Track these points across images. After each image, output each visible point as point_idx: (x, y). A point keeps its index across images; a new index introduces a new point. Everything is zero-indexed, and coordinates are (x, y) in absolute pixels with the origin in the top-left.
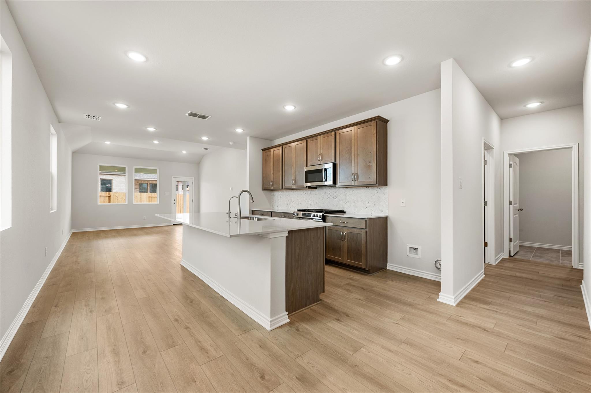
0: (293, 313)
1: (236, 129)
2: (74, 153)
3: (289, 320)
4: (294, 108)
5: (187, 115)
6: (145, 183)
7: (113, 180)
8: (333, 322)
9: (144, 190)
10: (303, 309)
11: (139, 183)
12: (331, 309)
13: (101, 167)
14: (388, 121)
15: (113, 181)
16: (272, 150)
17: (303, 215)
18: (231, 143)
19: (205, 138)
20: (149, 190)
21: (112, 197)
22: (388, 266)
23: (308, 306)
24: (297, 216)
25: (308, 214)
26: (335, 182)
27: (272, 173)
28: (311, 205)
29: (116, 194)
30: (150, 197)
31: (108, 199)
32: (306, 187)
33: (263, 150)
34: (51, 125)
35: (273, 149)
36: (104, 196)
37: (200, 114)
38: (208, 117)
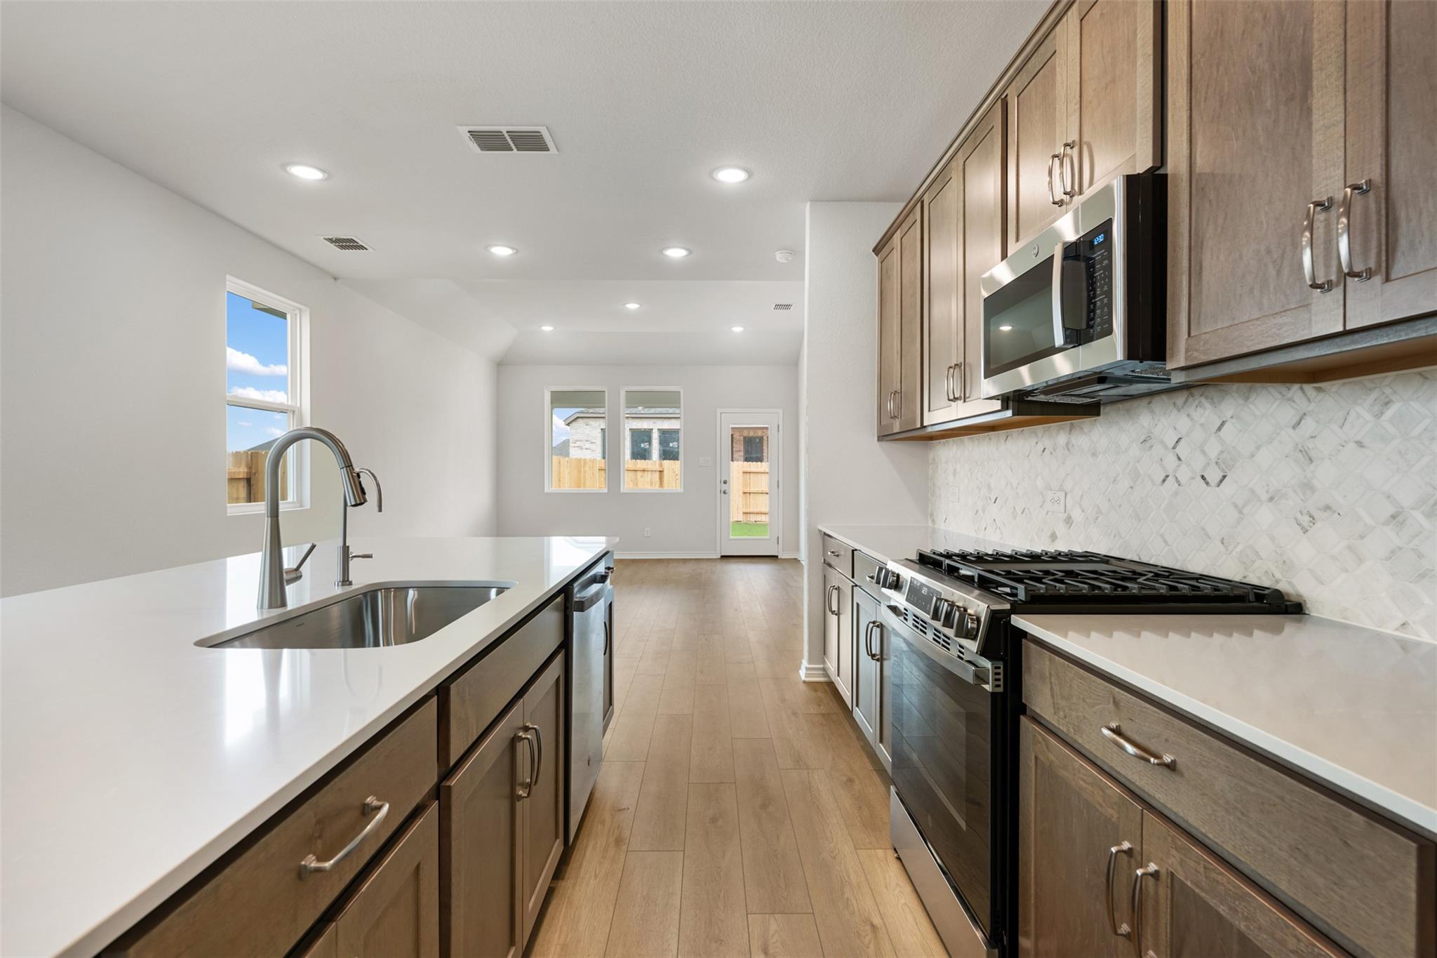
9: (754, 456)
11: (745, 437)
16: (897, 237)
21: (665, 473)
27: (898, 352)
28: (1069, 520)
33: (879, 247)
35: (899, 232)
36: (652, 471)
37: (504, 129)
38: (540, 132)
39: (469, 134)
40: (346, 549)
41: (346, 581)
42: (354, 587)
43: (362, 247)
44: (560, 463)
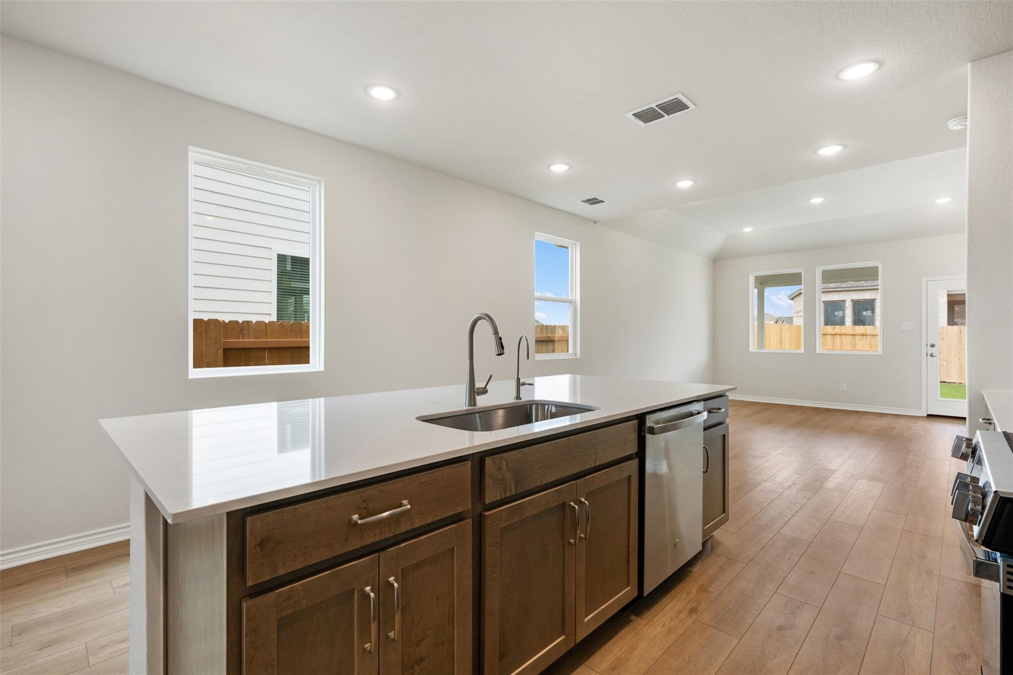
37: (654, 105)
38: (677, 98)
39: (633, 117)
40: (518, 379)
41: (518, 397)
42: (522, 400)
43: (602, 202)
44: (781, 329)
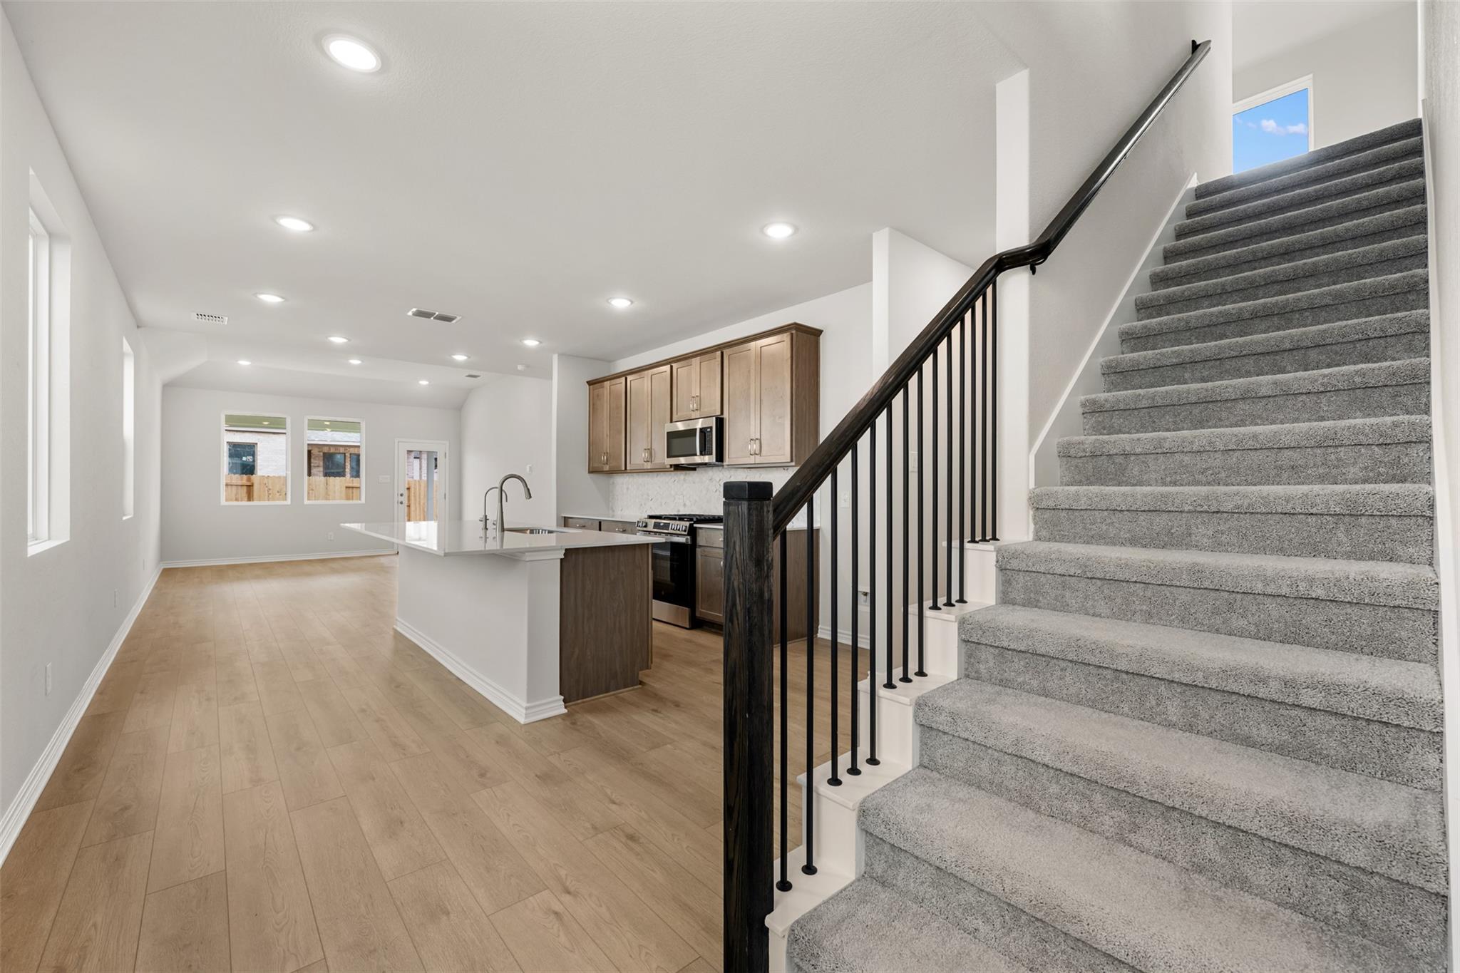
0: (579, 701)
1: (524, 339)
2: (168, 387)
3: (566, 711)
4: (629, 303)
5: (410, 313)
6: (340, 453)
7: (258, 445)
8: (647, 714)
9: (335, 471)
10: (601, 696)
11: (324, 453)
12: (656, 697)
13: (231, 420)
14: (820, 332)
15: (258, 449)
16: (607, 384)
17: (656, 525)
18: (520, 367)
19: (460, 358)
20: (348, 470)
21: (256, 487)
22: (819, 631)
23: (614, 690)
24: (645, 529)
25: (665, 523)
26: (720, 457)
27: (607, 435)
28: (685, 505)
29: (266, 481)
30: (349, 487)
31: (247, 492)
32: (669, 467)
33: (590, 383)
34: (124, 340)
35: (608, 382)
36: (236, 485)
